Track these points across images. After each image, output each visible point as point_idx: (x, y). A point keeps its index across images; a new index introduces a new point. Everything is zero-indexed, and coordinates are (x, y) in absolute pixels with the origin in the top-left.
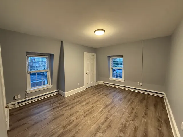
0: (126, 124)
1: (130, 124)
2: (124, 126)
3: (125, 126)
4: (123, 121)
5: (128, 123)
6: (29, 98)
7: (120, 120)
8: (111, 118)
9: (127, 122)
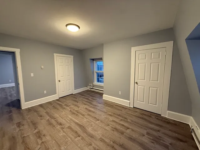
0: (41, 139)
1: (37, 144)
2: (41, 136)
3: (39, 137)
4: (47, 137)
5: (40, 142)
6: (94, 88)
7: (50, 135)
8: (59, 127)
9: (43, 142)
